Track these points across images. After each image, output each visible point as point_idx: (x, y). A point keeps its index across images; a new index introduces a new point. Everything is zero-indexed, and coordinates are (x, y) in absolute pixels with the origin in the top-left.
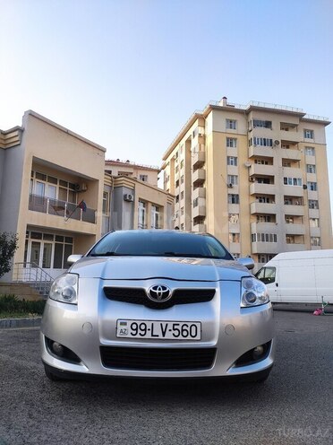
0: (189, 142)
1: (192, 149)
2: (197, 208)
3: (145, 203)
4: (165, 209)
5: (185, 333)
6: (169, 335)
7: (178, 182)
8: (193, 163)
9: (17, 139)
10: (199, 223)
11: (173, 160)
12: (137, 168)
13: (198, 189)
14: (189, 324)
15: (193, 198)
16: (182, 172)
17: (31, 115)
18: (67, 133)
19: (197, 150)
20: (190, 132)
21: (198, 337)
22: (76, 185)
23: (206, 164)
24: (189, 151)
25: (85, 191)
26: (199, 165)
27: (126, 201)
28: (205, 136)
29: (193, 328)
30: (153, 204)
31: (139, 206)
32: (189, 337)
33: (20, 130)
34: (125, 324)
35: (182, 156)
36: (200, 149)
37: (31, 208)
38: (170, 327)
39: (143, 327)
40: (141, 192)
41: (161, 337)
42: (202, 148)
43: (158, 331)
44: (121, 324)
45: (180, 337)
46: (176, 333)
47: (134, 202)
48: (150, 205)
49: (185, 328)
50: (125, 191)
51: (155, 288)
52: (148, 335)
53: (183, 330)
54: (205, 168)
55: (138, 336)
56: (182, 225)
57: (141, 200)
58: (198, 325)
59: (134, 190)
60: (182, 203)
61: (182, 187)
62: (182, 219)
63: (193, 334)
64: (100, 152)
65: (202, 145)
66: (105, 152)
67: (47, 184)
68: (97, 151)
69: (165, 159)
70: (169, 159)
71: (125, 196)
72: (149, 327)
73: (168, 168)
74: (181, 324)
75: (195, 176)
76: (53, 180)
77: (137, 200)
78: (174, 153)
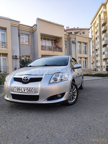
0: (100, 16)
1: (101, 19)
2: (104, 41)
3: (80, 42)
4: (88, 44)
5: (30, 91)
6: (26, 91)
7: (96, 32)
8: (102, 24)
9: (35, 28)
10: (105, 47)
11: (94, 24)
12: (81, 29)
13: (104, 34)
14: (31, 88)
15: (102, 38)
16: (98, 28)
17: (38, 19)
18: (50, 23)
19: (103, 18)
20: (100, 12)
21: (34, 92)
22: (56, 40)
23: (107, 23)
24: (100, 19)
25: (58, 42)
26: (104, 24)
27: (73, 43)
28: (106, 12)
29: (32, 89)
30: (83, 43)
31: (78, 44)
32: (31, 92)
33: (36, 25)
34: (16, 88)
35: (98, 22)
36: (104, 18)
37: (42, 50)
38: (26, 89)
39: (19, 89)
40: (78, 39)
41: (24, 92)
42: (105, 17)
43: (23, 90)
44: (15, 88)
45: (29, 92)
46: (28, 91)
47: (76, 43)
48: (82, 43)
49: (30, 89)
50: (72, 40)
51: (24, 78)
52: (21, 91)
53: (29, 90)
54: (106, 25)
55: (18, 91)
56: (99, 48)
57: (78, 42)
58: (34, 89)
59: (75, 39)
60: (98, 40)
61: (98, 34)
62: (99, 46)
63: (32, 91)
64: (62, 27)
65: (105, 16)
66: (64, 27)
67: (46, 41)
68: (61, 27)
69: (91, 24)
70: (93, 24)
71: (73, 41)
72: (21, 89)
73: (93, 28)
74: (29, 88)
75: (103, 29)
76: (48, 40)
77: (77, 42)
78: (94, 21)
